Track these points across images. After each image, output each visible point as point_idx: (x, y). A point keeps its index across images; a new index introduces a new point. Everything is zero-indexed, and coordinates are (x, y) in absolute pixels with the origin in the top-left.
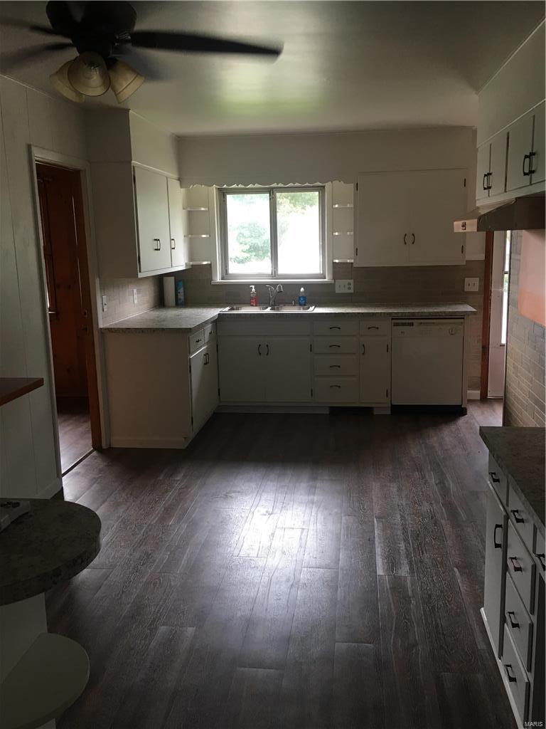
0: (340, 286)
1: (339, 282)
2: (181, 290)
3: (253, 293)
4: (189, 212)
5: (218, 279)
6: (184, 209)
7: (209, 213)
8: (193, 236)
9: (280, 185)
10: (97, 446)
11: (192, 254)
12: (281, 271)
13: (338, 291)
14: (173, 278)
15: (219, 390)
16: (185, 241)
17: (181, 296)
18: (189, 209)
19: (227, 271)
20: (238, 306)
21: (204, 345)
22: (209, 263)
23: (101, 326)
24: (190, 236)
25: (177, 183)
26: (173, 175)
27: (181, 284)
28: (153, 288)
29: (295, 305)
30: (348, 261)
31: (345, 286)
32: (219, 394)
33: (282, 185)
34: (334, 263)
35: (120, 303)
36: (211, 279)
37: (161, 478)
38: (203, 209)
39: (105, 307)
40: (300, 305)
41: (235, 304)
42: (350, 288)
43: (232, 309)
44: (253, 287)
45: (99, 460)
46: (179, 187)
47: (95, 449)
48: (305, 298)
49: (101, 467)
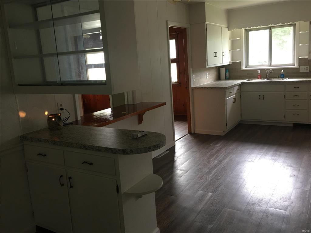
0: (302, 69)
1: (301, 67)
2: (228, 73)
3: (259, 73)
4: (232, 40)
5: (244, 67)
6: (229, 39)
7: (241, 40)
8: (233, 50)
9: (273, 25)
10: (190, 132)
11: (233, 58)
12: (273, 63)
13: (301, 71)
14: (224, 68)
15: (241, 114)
16: (229, 52)
17: (228, 76)
18: (232, 39)
19: (248, 64)
20: (251, 79)
21: (234, 95)
22: (240, 61)
23: (192, 87)
24: (232, 50)
25: (227, 29)
26: (224, 26)
27: (227, 70)
28: (215, 72)
29: (279, 78)
30: (306, 57)
31: (304, 69)
32: (241, 116)
33: (274, 25)
34: (299, 58)
35: (200, 78)
36: (241, 68)
37: (211, 145)
38: (238, 39)
39: (194, 80)
40: (281, 78)
41: (250, 78)
42: (307, 70)
43: (249, 80)
44: (259, 70)
45: (190, 137)
46: (228, 30)
47: (189, 133)
48: (283, 75)
49: (190, 139)
